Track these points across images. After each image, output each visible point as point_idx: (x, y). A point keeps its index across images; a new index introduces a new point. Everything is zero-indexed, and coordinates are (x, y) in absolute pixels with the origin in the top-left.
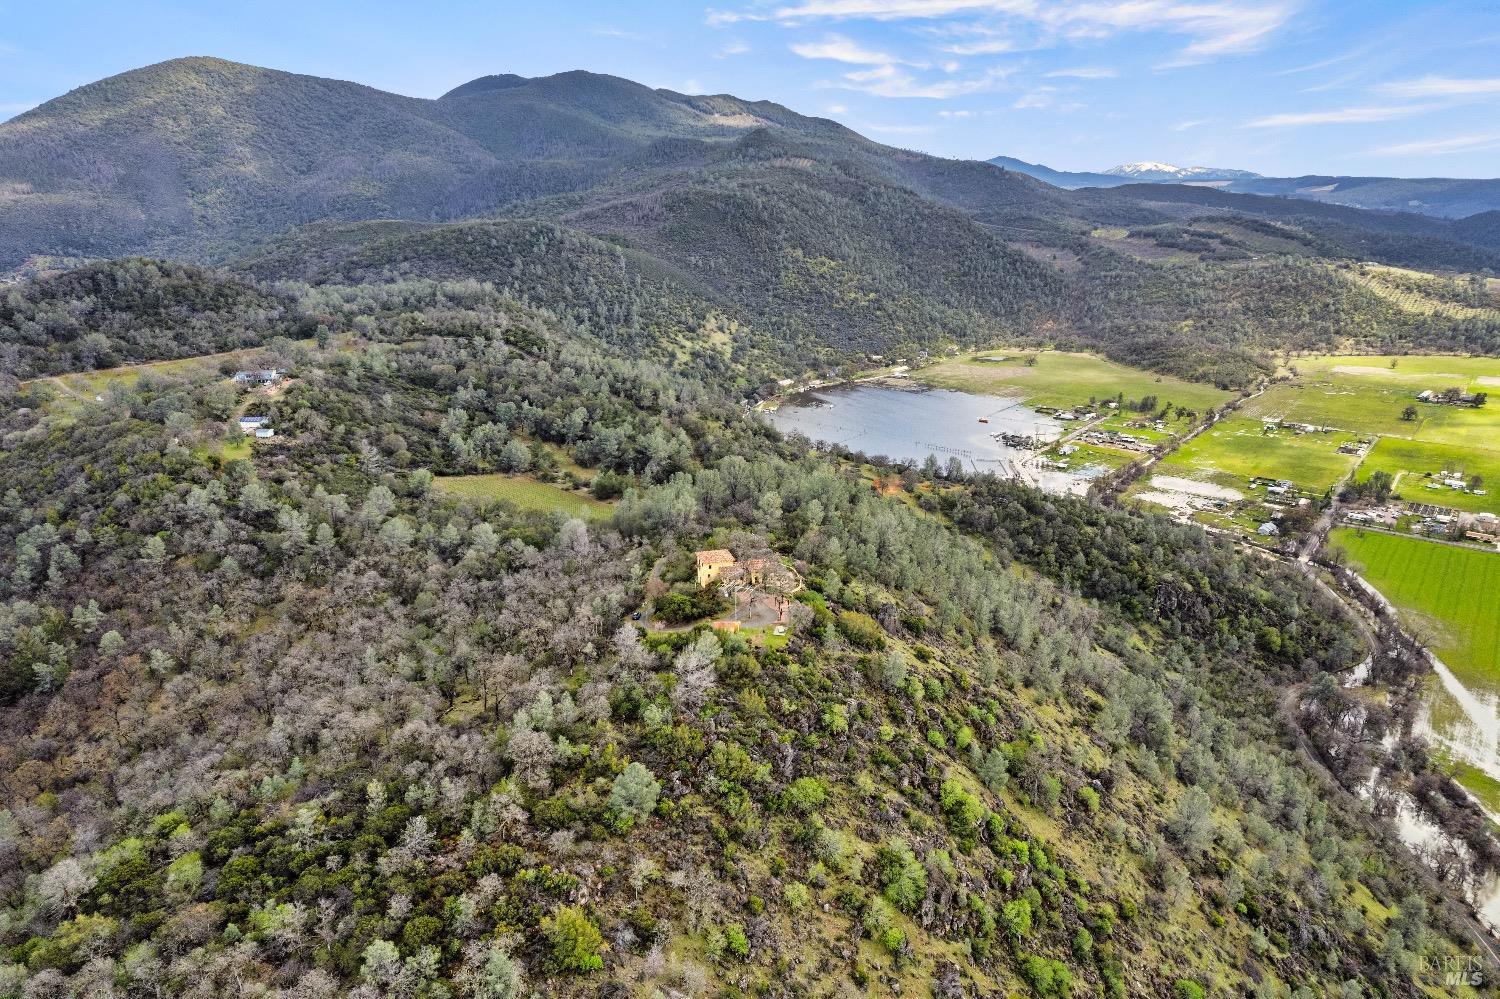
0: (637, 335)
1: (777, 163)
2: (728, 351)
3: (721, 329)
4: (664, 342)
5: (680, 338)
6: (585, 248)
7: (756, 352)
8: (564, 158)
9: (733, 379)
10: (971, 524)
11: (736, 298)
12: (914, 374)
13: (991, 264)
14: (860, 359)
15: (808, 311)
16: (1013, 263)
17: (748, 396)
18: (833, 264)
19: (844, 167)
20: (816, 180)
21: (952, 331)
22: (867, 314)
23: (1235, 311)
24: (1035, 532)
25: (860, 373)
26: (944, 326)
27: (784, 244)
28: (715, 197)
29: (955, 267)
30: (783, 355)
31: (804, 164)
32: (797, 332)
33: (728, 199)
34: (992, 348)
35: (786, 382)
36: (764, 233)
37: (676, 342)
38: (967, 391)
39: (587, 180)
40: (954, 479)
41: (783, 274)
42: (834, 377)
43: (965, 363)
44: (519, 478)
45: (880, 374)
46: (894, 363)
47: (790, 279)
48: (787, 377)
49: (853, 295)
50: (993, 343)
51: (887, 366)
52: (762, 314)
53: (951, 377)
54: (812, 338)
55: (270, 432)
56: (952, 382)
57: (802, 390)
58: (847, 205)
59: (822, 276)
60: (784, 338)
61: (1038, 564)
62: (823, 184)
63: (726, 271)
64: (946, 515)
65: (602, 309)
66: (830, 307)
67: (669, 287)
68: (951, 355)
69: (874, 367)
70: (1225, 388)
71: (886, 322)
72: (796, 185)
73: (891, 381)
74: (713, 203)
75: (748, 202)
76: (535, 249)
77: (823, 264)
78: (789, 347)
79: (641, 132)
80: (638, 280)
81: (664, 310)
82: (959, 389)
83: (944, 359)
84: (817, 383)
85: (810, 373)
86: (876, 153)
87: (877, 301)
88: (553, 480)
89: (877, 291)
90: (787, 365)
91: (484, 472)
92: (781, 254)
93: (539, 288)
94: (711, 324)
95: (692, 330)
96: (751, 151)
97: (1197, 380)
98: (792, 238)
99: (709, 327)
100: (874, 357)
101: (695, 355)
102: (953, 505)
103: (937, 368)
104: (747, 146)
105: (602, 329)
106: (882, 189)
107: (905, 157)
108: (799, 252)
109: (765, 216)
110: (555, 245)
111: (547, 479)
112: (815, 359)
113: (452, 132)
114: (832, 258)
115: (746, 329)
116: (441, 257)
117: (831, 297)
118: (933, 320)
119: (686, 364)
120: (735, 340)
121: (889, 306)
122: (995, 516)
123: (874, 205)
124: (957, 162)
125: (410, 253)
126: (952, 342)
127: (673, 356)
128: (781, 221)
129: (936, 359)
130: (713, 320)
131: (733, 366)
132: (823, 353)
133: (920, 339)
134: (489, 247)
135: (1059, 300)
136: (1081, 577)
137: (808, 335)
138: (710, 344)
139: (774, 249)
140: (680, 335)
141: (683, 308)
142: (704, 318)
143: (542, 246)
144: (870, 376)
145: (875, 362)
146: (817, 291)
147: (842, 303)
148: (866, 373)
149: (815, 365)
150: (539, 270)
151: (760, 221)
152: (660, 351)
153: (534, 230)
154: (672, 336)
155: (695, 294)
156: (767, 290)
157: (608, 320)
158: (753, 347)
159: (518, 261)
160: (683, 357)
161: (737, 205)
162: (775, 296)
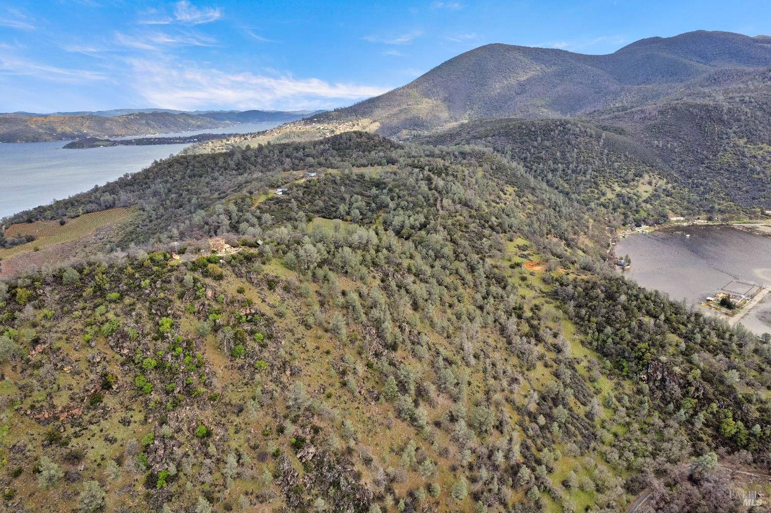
0: (587, 181)
2: (645, 196)
3: (650, 183)
4: (603, 187)
6: (583, 133)
7: (668, 199)
9: (637, 212)
10: (557, 294)
14: (755, 212)
15: (728, 178)
17: (637, 222)
18: (770, 149)
25: (746, 220)
27: (732, 135)
28: (695, 106)
33: (704, 107)
35: (676, 219)
36: (719, 128)
37: (610, 187)
41: (721, 154)
42: (720, 219)
45: (760, 223)
48: (681, 216)
52: (690, 177)
54: (721, 195)
55: (281, 193)
59: (754, 157)
60: (697, 193)
63: (677, 151)
65: (573, 166)
66: (749, 177)
67: (626, 157)
74: (691, 109)
75: (717, 108)
76: (553, 133)
77: (761, 149)
80: (606, 151)
81: (613, 169)
85: (702, 216)
90: (687, 209)
91: (343, 220)
92: (726, 141)
93: (544, 153)
94: (644, 180)
95: (626, 182)
98: (741, 131)
99: (641, 181)
100: (768, 212)
101: (619, 195)
109: (725, 117)
110: (565, 131)
112: (713, 208)
115: (669, 185)
116: (508, 135)
119: (609, 199)
120: (656, 190)
127: (603, 194)
128: (739, 120)
130: (647, 178)
131: (643, 204)
134: (530, 130)
137: (719, 193)
138: (635, 191)
139: (722, 138)
140: (616, 184)
141: (629, 170)
142: (641, 176)
143: (557, 132)
144: (752, 223)
145: (767, 215)
146: (744, 166)
147: (762, 175)
148: (751, 221)
149: (711, 211)
150: (547, 143)
151: (721, 121)
152: (596, 191)
153: (558, 123)
154: (610, 184)
155: (643, 162)
156: (703, 163)
157: (573, 172)
158: (667, 196)
159: (539, 139)
160: (610, 195)
161: (708, 111)
162: (707, 167)
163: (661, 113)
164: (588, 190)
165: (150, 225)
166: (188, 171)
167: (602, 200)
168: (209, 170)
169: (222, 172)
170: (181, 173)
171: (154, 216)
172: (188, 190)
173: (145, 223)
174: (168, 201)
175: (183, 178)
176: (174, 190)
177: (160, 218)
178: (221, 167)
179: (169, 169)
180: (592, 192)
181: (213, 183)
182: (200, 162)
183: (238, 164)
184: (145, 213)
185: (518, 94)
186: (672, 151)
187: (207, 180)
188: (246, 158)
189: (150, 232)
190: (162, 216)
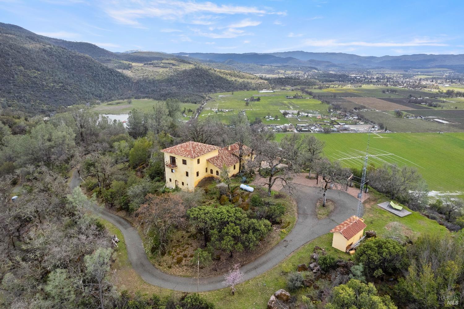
13: (104, 73)
16: (111, 72)
18: (39, 73)
21: (96, 96)
23: (186, 82)
26: (93, 94)
27: (13, 64)
29: (91, 74)
34: (113, 100)
47: (20, 78)
49: (52, 85)
50: (113, 98)
52: (10, 93)
59: (36, 77)
66: (43, 89)
68: (98, 104)
70: (195, 103)
71: (69, 94)
78: (27, 105)
83: (96, 106)
87: (63, 86)
89: (62, 83)
92: (12, 68)
97: (186, 102)
108: (21, 68)
114: (38, 70)
117: (43, 85)
121: (69, 88)
124: (77, 43)
128: (9, 55)
129: (94, 106)
132: (45, 107)
133: (85, 99)
135: (130, 83)
139: (8, 66)
146: (35, 83)
147: (48, 87)
156: (9, 83)
162: (14, 85)
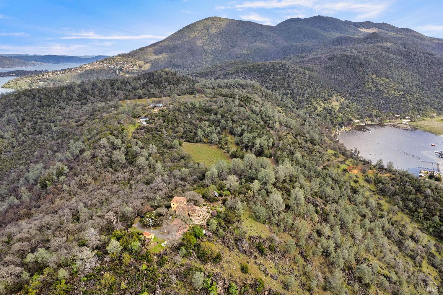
0: (305, 100)
1: (377, 44)
2: (337, 108)
3: (337, 101)
4: (314, 104)
5: (321, 102)
6: (296, 71)
7: (348, 109)
8: (307, 43)
9: (336, 118)
10: (384, 192)
11: (346, 90)
12: (411, 123)
14: (390, 115)
15: (373, 97)
17: (340, 124)
18: (388, 80)
19: (404, 45)
20: (390, 50)
21: (435, 108)
22: (398, 100)
24: (415, 201)
25: (388, 121)
26: (432, 106)
27: (369, 73)
28: (347, 56)
30: (359, 111)
31: (389, 45)
32: (367, 104)
33: (352, 57)
35: (356, 121)
36: (361, 69)
37: (318, 104)
38: (432, 133)
39: (312, 49)
40: (389, 170)
41: (366, 83)
42: (376, 121)
43: (438, 121)
44: (214, 146)
45: (396, 122)
46: (404, 118)
47: (369, 85)
48: (358, 119)
49: (393, 92)
51: (401, 119)
52: (355, 96)
53: (426, 126)
54: (372, 106)
55: (146, 123)
56: (426, 128)
57: (362, 124)
58: (401, 59)
59: (382, 85)
60: (361, 105)
61: (413, 216)
62: (392, 51)
63: (344, 81)
64: (375, 185)
65: (295, 91)
66: (382, 96)
67: (322, 85)
68: (432, 117)
69: (395, 119)
71: (405, 102)
72: (380, 52)
73: (400, 125)
74: (345, 58)
75: (358, 57)
76: (279, 71)
77: (383, 80)
78: (362, 109)
79: (335, 35)
80: (311, 82)
81: (317, 93)
82: (429, 131)
83: (428, 119)
84: (369, 123)
85: (368, 119)
86: (424, 40)
87: (403, 95)
88: (223, 149)
89: (404, 91)
90: (359, 115)
91: (204, 143)
92: (367, 76)
93: (277, 83)
94: (334, 98)
95: (326, 100)
96: (369, 40)
98: (373, 71)
99: (333, 99)
100: (396, 115)
101: (324, 109)
102: (380, 182)
103: (423, 122)
104: (367, 38)
105: (294, 97)
106: (418, 53)
107: (437, 41)
108: (374, 76)
109: (364, 62)
110: (286, 70)
111: (222, 148)
112: (371, 114)
113: (275, 35)
114: (388, 78)
115: (347, 101)
116: (251, 72)
117: (383, 92)
118: (427, 103)
119: (320, 111)
120: (341, 105)
121: (408, 97)
122: (398, 190)
123: (413, 59)
125: (243, 70)
126: (434, 112)
127: (316, 108)
128: (370, 64)
129: (423, 118)
130: (335, 97)
131: (338, 113)
132: (374, 112)
133: (419, 110)
134: (265, 69)
136: (434, 227)
137: (371, 105)
138: (331, 105)
139: (364, 74)
140: (321, 101)
141: (325, 93)
142: (332, 96)
143: (281, 70)
144: (392, 122)
145: (396, 117)
146: (378, 90)
147: (388, 95)
148: (390, 121)
149: (370, 116)
150: (278, 78)
151: (361, 64)
152: (312, 106)
153: (280, 65)
154: (318, 101)
155: (331, 88)
156: (359, 88)
157: (297, 95)
158: (348, 108)
159: (272, 75)
160: (320, 109)
161: (354, 59)
162: (361, 90)
163: (330, 59)
164: (307, 106)
165: (14, 152)
166: (37, 102)
167: (316, 111)
168: (55, 101)
169: (67, 102)
170: (30, 104)
171: (15, 144)
172: (41, 118)
173: (8, 149)
174: (25, 129)
175: (33, 108)
176: (27, 118)
177: (22, 144)
178: (65, 99)
179: (18, 101)
180: (310, 107)
181: (63, 112)
182: (45, 95)
183: (79, 96)
184: (6, 141)
185: (232, 47)
186: (342, 81)
187: (56, 109)
188: (85, 91)
189: (15, 157)
190: (24, 142)
